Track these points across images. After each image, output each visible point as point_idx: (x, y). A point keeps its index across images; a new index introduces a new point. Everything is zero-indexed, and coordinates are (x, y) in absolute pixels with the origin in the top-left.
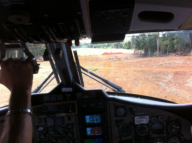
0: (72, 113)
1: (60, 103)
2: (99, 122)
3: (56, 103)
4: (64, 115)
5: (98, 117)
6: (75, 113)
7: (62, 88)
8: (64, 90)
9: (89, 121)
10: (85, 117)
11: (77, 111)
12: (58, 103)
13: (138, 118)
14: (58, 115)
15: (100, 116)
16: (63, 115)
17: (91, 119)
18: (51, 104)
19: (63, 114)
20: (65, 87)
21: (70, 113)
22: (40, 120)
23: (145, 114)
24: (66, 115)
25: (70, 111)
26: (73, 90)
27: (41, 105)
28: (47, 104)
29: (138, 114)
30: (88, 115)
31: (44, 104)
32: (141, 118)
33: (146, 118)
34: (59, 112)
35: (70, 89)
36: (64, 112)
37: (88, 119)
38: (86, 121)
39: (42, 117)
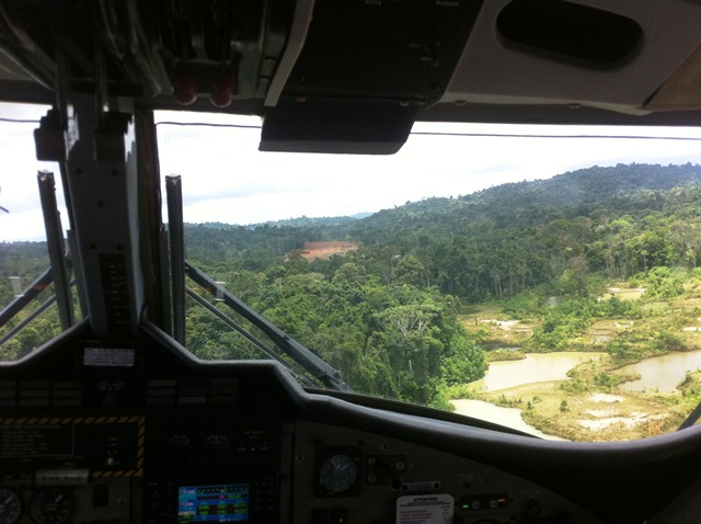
0: (119, 473)
1: (66, 421)
2: (239, 515)
3: (44, 421)
4: (80, 479)
5: (239, 496)
6: (129, 474)
7: (87, 351)
8: (93, 356)
9: (194, 513)
10: (177, 494)
11: (140, 462)
12: (56, 420)
13: (409, 505)
15: (247, 491)
16: (72, 479)
17: (205, 505)
18: (21, 421)
19: (74, 474)
20: (99, 347)
21: (108, 468)
23: (437, 485)
24: (90, 478)
25: (110, 461)
29: (409, 485)
30: (189, 484)
32: (423, 502)
33: (442, 503)
34: (57, 465)
35: (123, 358)
36: (80, 466)
37: (191, 504)
38: (180, 514)
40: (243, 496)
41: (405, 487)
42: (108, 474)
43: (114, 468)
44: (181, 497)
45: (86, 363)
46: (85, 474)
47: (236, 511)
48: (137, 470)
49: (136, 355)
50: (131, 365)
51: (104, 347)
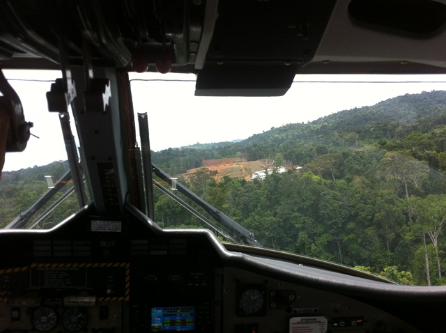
0: (114, 299)
1: (82, 265)
2: (189, 327)
3: (69, 265)
4: (90, 302)
5: (189, 314)
6: (121, 299)
7: (93, 222)
8: (97, 226)
9: (161, 325)
10: (151, 312)
11: (127, 292)
12: (75, 265)
13: (298, 323)
14: (73, 299)
15: (193, 311)
16: (85, 302)
17: (168, 319)
18: (55, 265)
19: (87, 300)
20: (100, 220)
21: (108, 296)
22: (16, 314)
23: (316, 310)
24: (97, 302)
25: (109, 291)
26: (122, 230)
27: (25, 268)
28: (41, 265)
29: (297, 309)
30: (158, 306)
31: (34, 265)
32: (307, 322)
33: (319, 322)
34: (77, 293)
35: (114, 226)
36: (91, 294)
37: (159, 319)
38: (153, 325)
39: (24, 303)
40: (191, 314)
41: (295, 311)
42: (108, 299)
43: (111, 295)
44: (153, 314)
45: (93, 230)
46: (93, 300)
47: (187, 324)
48: (126, 297)
49: (122, 225)
50: (120, 231)
51: (104, 220)
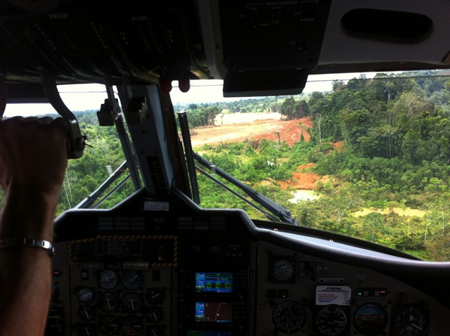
0: (165, 264)
1: (138, 237)
2: (227, 290)
3: (127, 237)
4: (144, 267)
5: (227, 279)
6: (170, 265)
7: (145, 202)
8: (149, 205)
9: (204, 287)
10: (195, 277)
11: (176, 259)
12: (133, 237)
13: (324, 291)
14: (130, 264)
15: (231, 277)
16: (140, 267)
17: (209, 283)
18: (116, 237)
19: (141, 265)
20: (152, 201)
21: (159, 262)
22: (84, 275)
23: (341, 281)
24: (150, 267)
25: (160, 258)
26: (170, 209)
27: (91, 240)
28: (105, 237)
29: (324, 279)
30: (201, 271)
31: (99, 237)
32: (332, 290)
33: (344, 291)
34: (134, 260)
35: (163, 206)
36: (145, 260)
37: (202, 282)
38: (197, 287)
39: (91, 266)
40: (229, 279)
41: (322, 281)
42: (159, 264)
43: (162, 262)
44: (197, 278)
45: (145, 209)
46: (147, 265)
47: (226, 287)
48: (174, 263)
49: (170, 205)
50: (167, 210)
51: (154, 201)
